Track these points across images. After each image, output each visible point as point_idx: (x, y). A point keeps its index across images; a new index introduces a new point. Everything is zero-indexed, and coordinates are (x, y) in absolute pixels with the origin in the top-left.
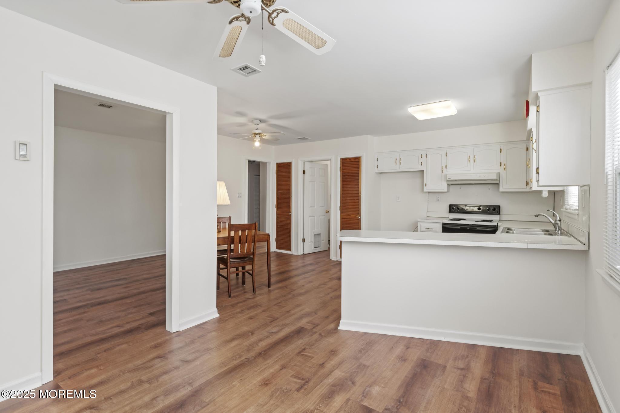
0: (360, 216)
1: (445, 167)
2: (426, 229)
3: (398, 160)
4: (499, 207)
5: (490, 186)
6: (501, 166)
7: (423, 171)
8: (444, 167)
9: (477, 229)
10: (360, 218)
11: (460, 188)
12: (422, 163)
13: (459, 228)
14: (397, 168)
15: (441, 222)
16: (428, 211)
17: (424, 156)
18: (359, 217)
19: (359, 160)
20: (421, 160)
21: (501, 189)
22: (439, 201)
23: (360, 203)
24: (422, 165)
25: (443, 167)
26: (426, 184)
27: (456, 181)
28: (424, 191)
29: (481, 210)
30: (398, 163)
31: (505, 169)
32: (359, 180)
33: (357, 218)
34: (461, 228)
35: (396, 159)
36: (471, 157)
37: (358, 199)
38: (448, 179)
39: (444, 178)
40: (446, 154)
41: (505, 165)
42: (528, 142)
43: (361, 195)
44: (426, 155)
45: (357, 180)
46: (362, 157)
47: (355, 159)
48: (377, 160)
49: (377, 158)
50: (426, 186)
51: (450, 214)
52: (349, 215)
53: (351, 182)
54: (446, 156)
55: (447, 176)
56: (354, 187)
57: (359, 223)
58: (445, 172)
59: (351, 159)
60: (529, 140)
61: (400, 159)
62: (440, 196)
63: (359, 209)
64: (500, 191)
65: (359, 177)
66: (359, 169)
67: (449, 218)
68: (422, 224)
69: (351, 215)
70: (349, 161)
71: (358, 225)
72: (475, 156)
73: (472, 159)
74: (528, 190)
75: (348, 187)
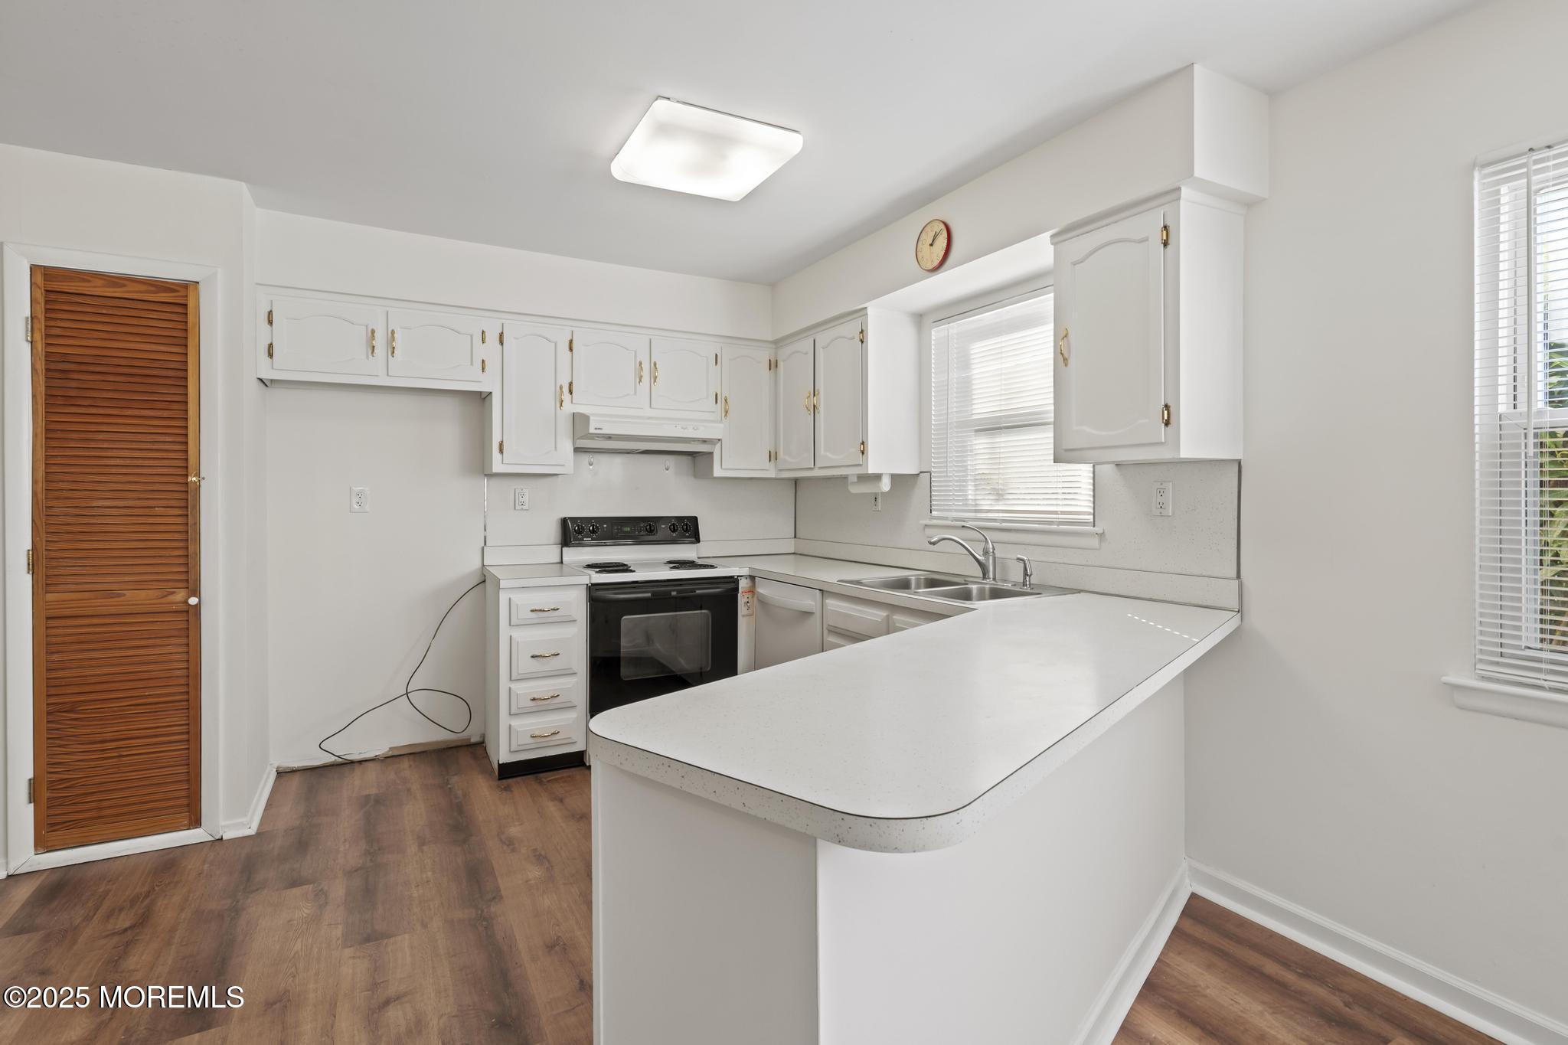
0: (196, 592)
1: (568, 390)
2: (533, 615)
3: (381, 335)
4: (694, 520)
5: (670, 460)
6: (716, 402)
7: (488, 396)
8: (566, 389)
9: (698, 592)
10: (198, 607)
12: (486, 363)
14: (375, 372)
15: (586, 580)
16: (485, 544)
17: (492, 338)
18: (193, 601)
19: (186, 296)
20: (481, 351)
21: (718, 472)
22: (526, 507)
23: (197, 524)
24: (486, 369)
25: (561, 388)
26: (501, 445)
27: (609, 437)
28: (494, 471)
30: (381, 350)
31: (727, 412)
33: (183, 607)
34: (654, 594)
35: (373, 332)
36: (646, 366)
37: (182, 504)
38: (592, 430)
39: (565, 427)
40: (571, 342)
41: (726, 400)
42: (774, 346)
43: (203, 483)
44: (501, 335)
45: (175, 406)
46: (201, 287)
47: (153, 289)
48: (270, 322)
49: (270, 313)
50: (501, 451)
51: (565, 549)
52: (110, 594)
53: (129, 412)
54: (571, 349)
55: (591, 422)
56: (149, 438)
57: (188, 629)
58: (569, 408)
59: (124, 286)
60: (777, 343)
61: (393, 332)
62: (527, 489)
63: (187, 556)
64: (715, 475)
65: (186, 386)
66: (186, 346)
67: (562, 563)
68: (518, 598)
69: (124, 595)
70: (109, 292)
71: (184, 641)
72: (655, 364)
73: (648, 372)
74: (772, 474)
75: (101, 436)
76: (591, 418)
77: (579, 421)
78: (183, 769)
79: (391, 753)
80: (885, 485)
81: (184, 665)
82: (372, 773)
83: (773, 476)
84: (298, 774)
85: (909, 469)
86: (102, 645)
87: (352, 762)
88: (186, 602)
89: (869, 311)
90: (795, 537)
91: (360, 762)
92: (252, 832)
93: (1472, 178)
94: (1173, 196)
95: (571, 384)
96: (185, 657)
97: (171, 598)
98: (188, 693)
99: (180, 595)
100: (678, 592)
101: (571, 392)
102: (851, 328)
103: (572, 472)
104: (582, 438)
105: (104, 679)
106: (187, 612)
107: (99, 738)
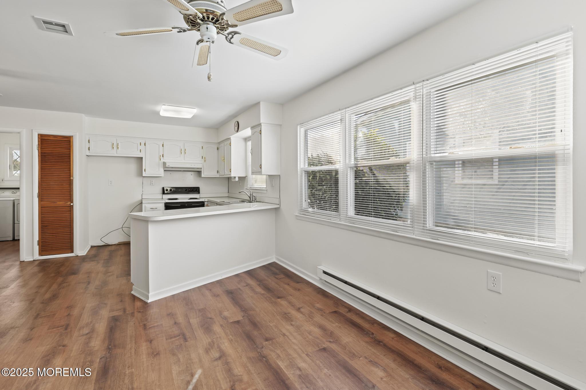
0: (72, 202)
3: (115, 144)
4: (199, 188)
5: (193, 173)
6: (202, 158)
7: (142, 158)
11: (171, 174)
12: (141, 150)
13: (180, 205)
14: (114, 153)
15: (164, 202)
16: (143, 194)
17: (143, 144)
18: (72, 204)
19: (70, 139)
20: (140, 147)
21: (203, 176)
22: (153, 184)
23: (72, 188)
24: (141, 152)
25: (160, 156)
26: (145, 170)
27: (172, 168)
28: (143, 176)
29: (187, 191)
30: (115, 148)
31: (205, 161)
32: (70, 162)
33: (69, 206)
34: (181, 205)
35: (113, 144)
36: (183, 150)
37: (69, 183)
38: (167, 166)
39: (161, 165)
40: (163, 145)
41: (205, 158)
42: (218, 144)
43: (74, 179)
44: (145, 143)
45: (68, 163)
46: (74, 137)
47: (63, 138)
48: (89, 142)
49: (89, 140)
50: (145, 171)
51: (163, 195)
52: (54, 202)
53: (58, 164)
54: (163, 146)
55: (167, 164)
56: (62, 169)
57: (71, 210)
58: (162, 160)
59: (57, 137)
60: (219, 143)
61: (118, 144)
62: (154, 180)
63: (70, 195)
64: (202, 177)
65: (70, 158)
66: (70, 150)
67: (162, 198)
68: (147, 205)
69: (57, 203)
70: (54, 139)
71: (70, 213)
72: (185, 149)
73: (183, 152)
74: (218, 176)
75: (52, 169)
76: (167, 163)
77: (164, 163)
78: (69, 240)
79: (119, 243)
80: (237, 179)
81: (70, 218)
82: (113, 247)
83: (218, 177)
84: (96, 247)
85: (244, 176)
86: (52, 213)
87: (110, 245)
88: (70, 204)
89: (231, 138)
90: (228, 192)
91: (111, 245)
92: (85, 254)
93: (297, 127)
94: (260, 125)
95: (163, 155)
96: (70, 216)
97: (67, 204)
98: (71, 224)
99: (69, 203)
100: (188, 205)
101: (163, 157)
102: (228, 142)
103: (163, 176)
104: (165, 168)
105: (53, 220)
106: (70, 207)
107: (52, 233)
